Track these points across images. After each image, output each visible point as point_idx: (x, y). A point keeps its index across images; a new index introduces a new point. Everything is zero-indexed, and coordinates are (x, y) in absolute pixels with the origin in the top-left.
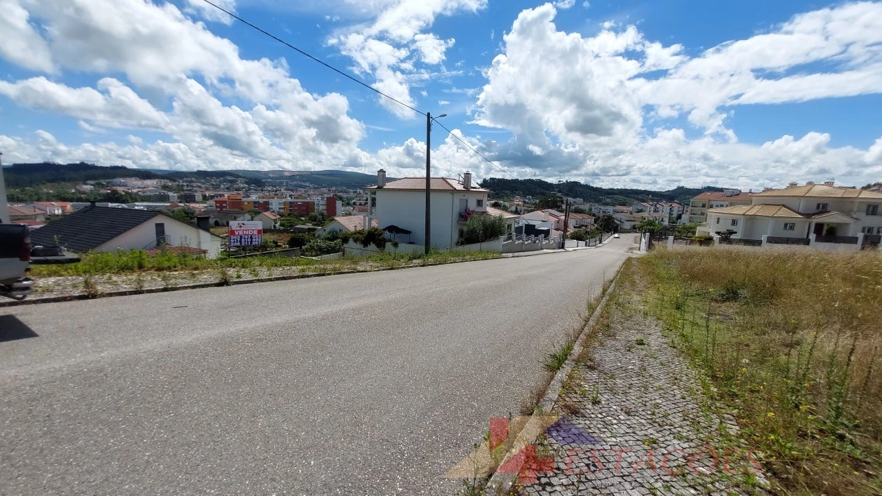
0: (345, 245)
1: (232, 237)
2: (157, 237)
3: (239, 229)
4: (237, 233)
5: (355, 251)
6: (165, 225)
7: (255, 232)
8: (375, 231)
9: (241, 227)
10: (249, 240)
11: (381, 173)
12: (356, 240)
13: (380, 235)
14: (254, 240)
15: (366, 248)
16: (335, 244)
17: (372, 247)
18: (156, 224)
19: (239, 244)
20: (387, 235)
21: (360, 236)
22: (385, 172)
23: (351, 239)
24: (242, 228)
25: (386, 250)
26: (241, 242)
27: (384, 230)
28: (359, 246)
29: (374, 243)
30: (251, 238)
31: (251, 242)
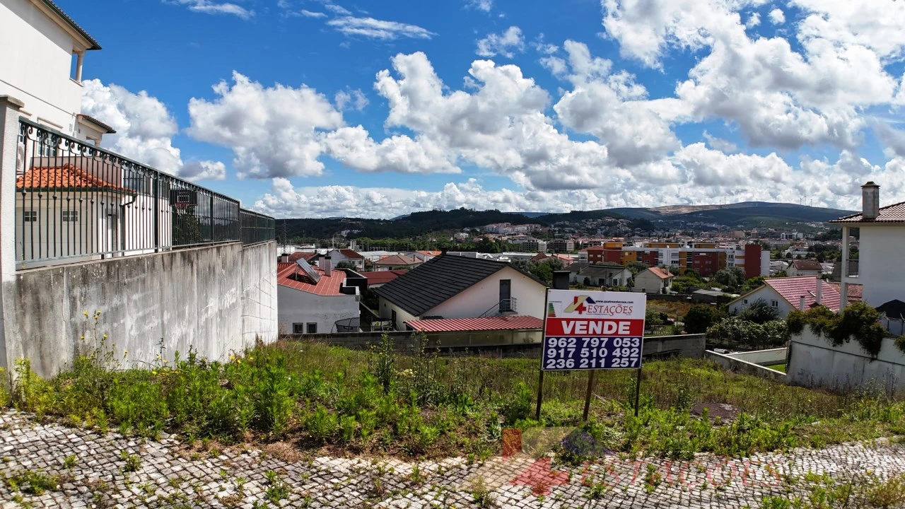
0: (794, 337)
1: (553, 342)
2: (500, 300)
3: (576, 315)
4: (567, 330)
5: (814, 351)
6: (512, 282)
7: (623, 329)
8: (861, 313)
9: (581, 309)
10: (604, 352)
11: (870, 191)
12: (817, 329)
13: (872, 321)
14: (617, 353)
15: (838, 348)
16: (766, 328)
17: (853, 346)
18: (501, 281)
19: (570, 363)
20: (883, 321)
21: (829, 323)
22: (877, 187)
23: (807, 327)
24: (584, 315)
25: (881, 355)
26: (577, 357)
27: (880, 309)
28: (823, 341)
29: (858, 336)
30: (610, 347)
31: (609, 359)
